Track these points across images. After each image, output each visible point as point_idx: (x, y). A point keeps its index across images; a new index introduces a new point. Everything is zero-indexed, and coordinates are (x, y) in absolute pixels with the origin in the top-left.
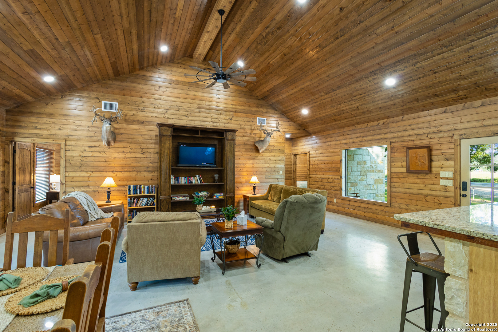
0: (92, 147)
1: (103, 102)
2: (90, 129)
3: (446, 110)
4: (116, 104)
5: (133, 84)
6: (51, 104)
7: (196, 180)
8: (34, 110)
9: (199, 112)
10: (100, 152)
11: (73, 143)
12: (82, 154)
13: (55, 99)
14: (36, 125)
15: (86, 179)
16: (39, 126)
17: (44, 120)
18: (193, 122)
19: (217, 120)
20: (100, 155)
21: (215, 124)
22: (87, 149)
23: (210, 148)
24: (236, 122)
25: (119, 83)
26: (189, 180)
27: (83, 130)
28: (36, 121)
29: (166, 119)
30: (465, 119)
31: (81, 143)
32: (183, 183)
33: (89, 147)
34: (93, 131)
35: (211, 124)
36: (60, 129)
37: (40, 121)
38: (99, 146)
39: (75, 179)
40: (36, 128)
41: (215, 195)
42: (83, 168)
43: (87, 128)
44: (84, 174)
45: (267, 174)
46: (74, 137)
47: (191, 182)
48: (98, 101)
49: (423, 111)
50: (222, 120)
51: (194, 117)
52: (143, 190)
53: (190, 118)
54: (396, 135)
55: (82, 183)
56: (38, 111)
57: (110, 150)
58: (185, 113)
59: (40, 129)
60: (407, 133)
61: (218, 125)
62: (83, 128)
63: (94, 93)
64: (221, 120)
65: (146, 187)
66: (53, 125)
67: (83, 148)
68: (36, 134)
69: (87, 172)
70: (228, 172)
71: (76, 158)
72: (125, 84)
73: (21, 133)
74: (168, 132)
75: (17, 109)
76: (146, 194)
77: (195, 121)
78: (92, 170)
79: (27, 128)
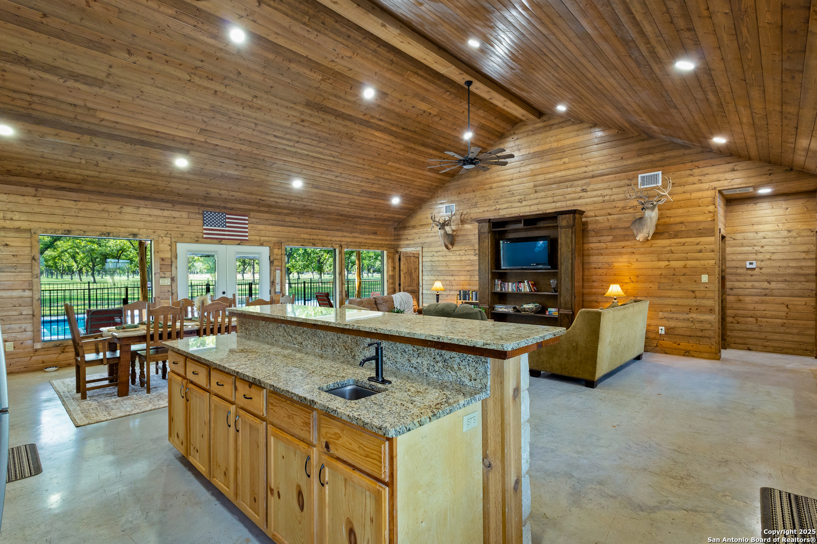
0: (437, 252)
1: (445, 206)
4: (453, 205)
5: (466, 180)
6: (414, 217)
7: (525, 287)
9: (536, 192)
10: (442, 256)
11: (426, 249)
12: (432, 259)
13: (416, 212)
14: (407, 237)
16: (409, 238)
17: (411, 232)
18: (528, 208)
19: (561, 198)
20: (442, 259)
21: (559, 204)
22: (435, 254)
23: (541, 242)
24: (595, 193)
25: (455, 183)
26: (518, 288)
27: (432, 237)
28: (408, 234)
29: (497, 211)
31: (431, 249)
32: (510, 290)
35: (553, 205)
36: (419, 238)
38: (441, 251)
39: (428, 282)
41: (549, 309)
42: (432, 272)
43: (434, 234)
44: (433, 278)
45: (663, 280)
47: (521, 291)
50: (570, 195)
51: (529, 201)
52: (471, 296)
53: (524, 203)
58: (517, 197)
61: (564, 204)
63: (438, 199)
64: (568, 196)
65: (474, 293)
66: (416, 235)
67: (432, 253)
68: (407, 245)
70: (563, 276)
71: (428, 263)
72: (460, 182)
73: (402, 244)
74: (486, 228)
75: (399, 226)
76: (474, 301)
77: (530, 206)
78: (438, 274)
79: (403, 240)
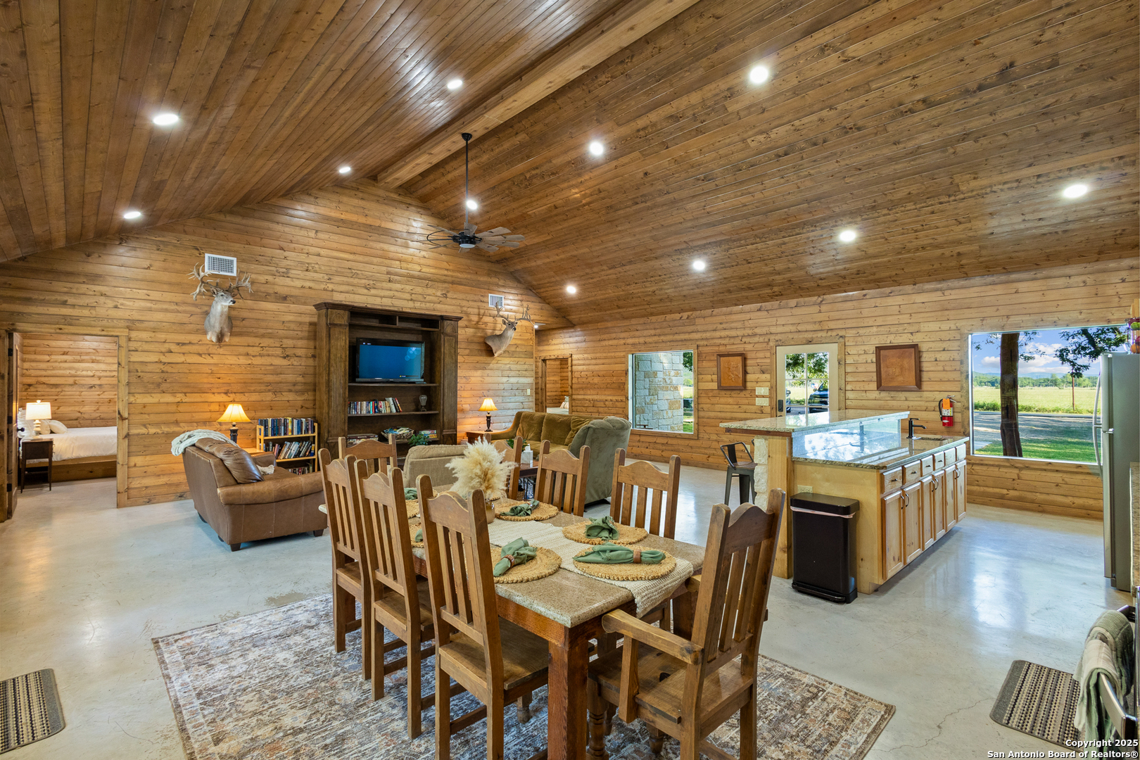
0: (184, 344)
1: (207, 255)
2: (180, 308)
3: (761, 306)
4: (232, 261)
5: (266, 224)
6: (96, 255)
7: (388, 406)
8: (59, 266)
9: (390, 281)
10: (200, 355)
11: (145, 335)
12: (164, 359)
13: (105, 245)
14: (65, 298)
15: (173, 408)
16: (71, 300)
17: (83, 288)
18: (379, 299)
19: (420, 298)
20: (201, 360)
21: (418, 305)
22: (173, 347)
23: (414, 349)
24: (454, 301)
25: (238, 220)
26: (376, 408)
27: (166, 310)
28: (66, 290)
29: (329, 293)
30: (781, 321)
31: (162, 336)
32: (364, 412)
33: (178, 344)
34: (185, 312)
35: (411, 304)
36: (116, 307)
37: (74, 291)
38: (199, 343)
39: (147, 410)
40: (64, 303)
41: (423, 432)
42: (164, 386)
43: (174, 307)
44: (168, 398)
45: (506, 394)
46: (146, 324)
47: (380, 411)
48: (196, 253)
49: (736, 305)
50: (431, 297)
51: (380, 291)
52: (290, 428)
53: (373, 292)
54: (704, 335)
55: (164, 418)
56: (69, 269)
57: (221, 351)
58: (363, 281)
59: (73, 306)
60: (718, 334)
61: (423, 305)
62: (165, 306)
63: (188, 237)
64: (428, 297)
65: (295, 421)
66: (102, 299)
67: (167, 346)
68: (65, 317)
69: (174, 393)
70: (446, 391)
71: (150, 368)
72: (250, 222)
73: (30, 314)
74: (343, 318)
75: (20, 263)
76: (295, 435)
77: (382, 297)
78: (185, 390)
79: (43, 302)
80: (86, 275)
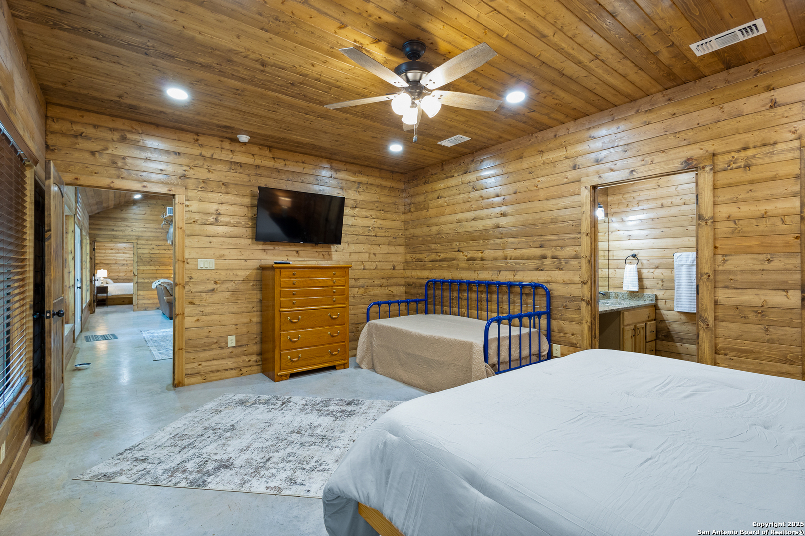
0: (158, 245)
1: (168, 208)
2: (157, 231)
6: (124, 210)
8: (111, 216)
10: (165, 250)
11: (143, 242)
12: (151, 252)
13: (128, 206)
14: (113, 228)
15: (154, 272)
16: (116, 229)
17: (120, 224)
20: (165, 252)
22: (154, 247)
27: (152, 232)
28: (113, 225)
31: (150, 242)
33: (156, 245)
34: (159, 232)
36: (132, 231)
37: (117, 225)
38: (165, 245)
39: (145, 272)
40: (113, 230)
42: (151, 263)
43: (154, 230)
44: (153, 268)
46: (144, 238)
48: (163, 207)
55: (151, 276)
56: (115, 216)
59: (116, 231)
62: (151, 230)
63: (160, 201)
66: (127, 228)
67: (152, 246)
68: (113, 235)
69: (155, 266)
71: (145, 255)
73: (101, 235)
75: (97, 215)
78: (159, 265)
79: (106, 230)
80: (121, 219)
